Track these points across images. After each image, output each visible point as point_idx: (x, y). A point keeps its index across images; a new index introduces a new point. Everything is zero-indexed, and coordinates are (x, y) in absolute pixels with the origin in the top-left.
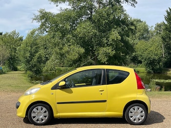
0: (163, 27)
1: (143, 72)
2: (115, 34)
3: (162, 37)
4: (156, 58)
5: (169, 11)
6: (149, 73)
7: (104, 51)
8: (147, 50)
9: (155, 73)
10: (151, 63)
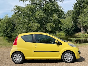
0: (72, 12)
1: (63, 35)
2: (55, 16)
3: (72, 17)
4: (70, 28)
5: (75, 4)
6: (66, 35)
7: (50, 25)
8: (65, 24)
9: (69, 35)
10: (67, 31)
